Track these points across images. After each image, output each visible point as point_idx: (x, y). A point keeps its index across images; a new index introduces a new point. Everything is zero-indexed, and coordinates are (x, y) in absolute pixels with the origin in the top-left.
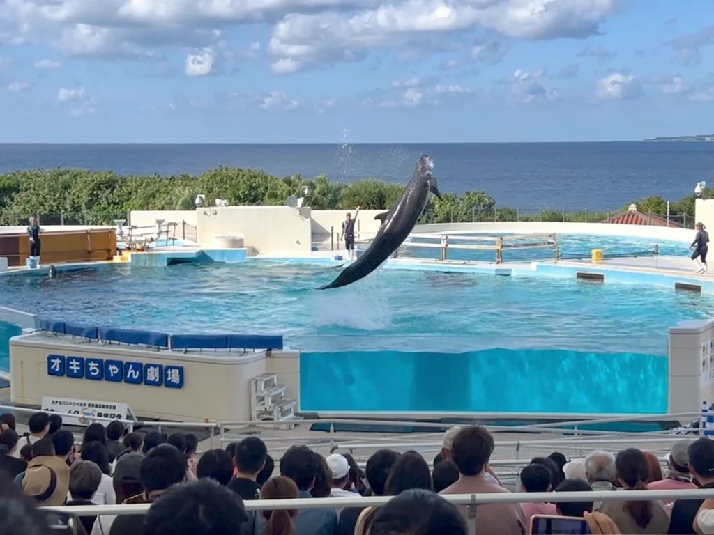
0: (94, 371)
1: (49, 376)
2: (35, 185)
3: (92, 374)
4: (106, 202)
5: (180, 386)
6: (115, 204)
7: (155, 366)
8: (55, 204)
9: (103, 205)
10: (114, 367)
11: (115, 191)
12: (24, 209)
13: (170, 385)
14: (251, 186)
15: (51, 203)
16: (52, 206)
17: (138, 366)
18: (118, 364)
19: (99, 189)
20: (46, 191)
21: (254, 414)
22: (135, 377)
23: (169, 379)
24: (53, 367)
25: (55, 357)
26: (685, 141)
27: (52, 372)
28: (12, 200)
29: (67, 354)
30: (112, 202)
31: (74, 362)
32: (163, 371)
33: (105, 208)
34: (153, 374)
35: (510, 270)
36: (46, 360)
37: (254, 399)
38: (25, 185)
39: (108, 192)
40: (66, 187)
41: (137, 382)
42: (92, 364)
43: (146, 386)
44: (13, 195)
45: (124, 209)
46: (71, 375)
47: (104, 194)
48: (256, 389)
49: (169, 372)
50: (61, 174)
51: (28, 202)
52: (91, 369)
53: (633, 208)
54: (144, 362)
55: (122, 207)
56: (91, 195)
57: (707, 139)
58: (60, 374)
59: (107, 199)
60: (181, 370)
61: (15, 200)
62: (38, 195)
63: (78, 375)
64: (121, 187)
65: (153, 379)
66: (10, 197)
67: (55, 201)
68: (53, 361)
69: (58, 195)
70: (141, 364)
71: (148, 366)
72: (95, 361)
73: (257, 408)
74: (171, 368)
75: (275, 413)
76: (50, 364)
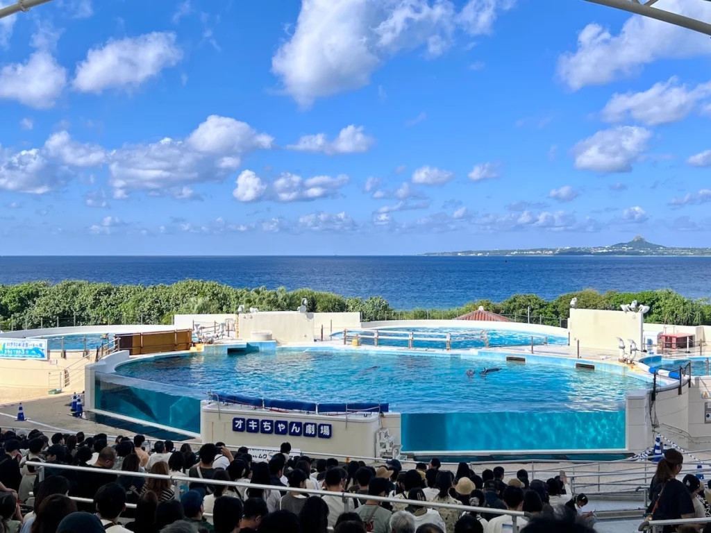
0: (267, 428)
1: (234, 432)
2: (50, 292)
3: (266, 430)
4: (105, 304)
5: (329, 437)
6: (112, 305)
7: (312, 424)
8: (67, 306)
9: (103, 307)
10: (282, 425)
11: (111, 296)
12: (45, 310)
13: (322, 436)
14: (213, 292)
15: (65, 304)
16: (65, 307)
17: (299, 425)
18: (285, 423)
19: (100, 295)
20: (60, 296)
21: (378, 454)
22: (297, 432)
23: (322, 432)
24: (236, 426)
25: (239, 419)
26: (445, 255)
27: (235, 429)
28: (34, 302)
29: (246, 418)
30: (110, 304)
31: (253, 422)
32: (318, 428)
33: (105, 309)
34: (310, 430)
35: (460, 355)
36: (232, 421)
37: (378, 445)
38: (43, 293)
39: (106, 297)
40: (75, 293)
41: (298, 434)
42: (265, 424)
43: (304, 437)
44: (35, 299)
45: (119, 309)
46: (250, 430)
47: (103, 298)
48: (380, 438)
49: (322, 428)
50: (68, 285)
51: (47, 304)
52: (265, 427)
53: (481, 308)
54: (304, 422)
55: (117, 307)
56: (94, 299)
57: (459, 254)
58: (242, 430)
59: (106, 301)
60: (330, 426)
61: (37, 303)
62: (54, 299)
63: (256, 431)
64: (115, 294)
65: (310, 432)
66: (33, 300)
67: (67, 303)
68: (236, 422)
69: (69, 300)
70: (301, 423)
71: (307, 424)
72: (268, 421)
73: (380, 450)
74: (324, 425)
75: (393, 454)
76: (234, 424)
